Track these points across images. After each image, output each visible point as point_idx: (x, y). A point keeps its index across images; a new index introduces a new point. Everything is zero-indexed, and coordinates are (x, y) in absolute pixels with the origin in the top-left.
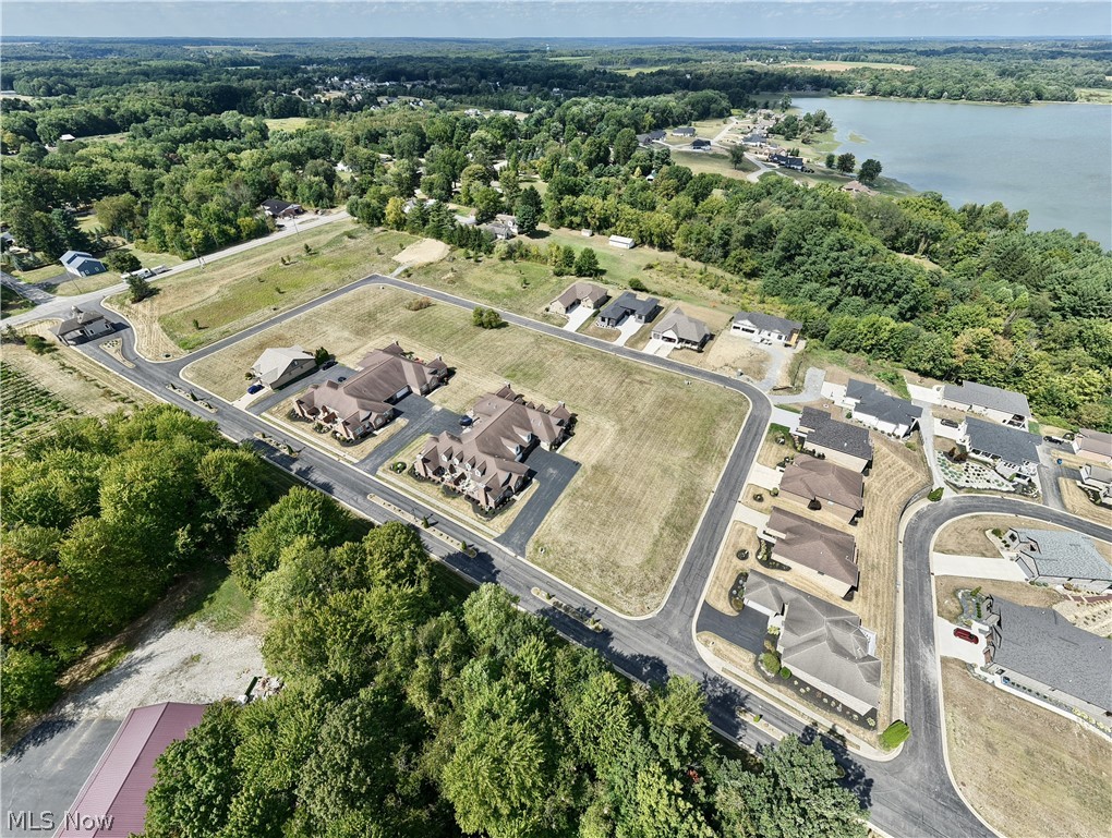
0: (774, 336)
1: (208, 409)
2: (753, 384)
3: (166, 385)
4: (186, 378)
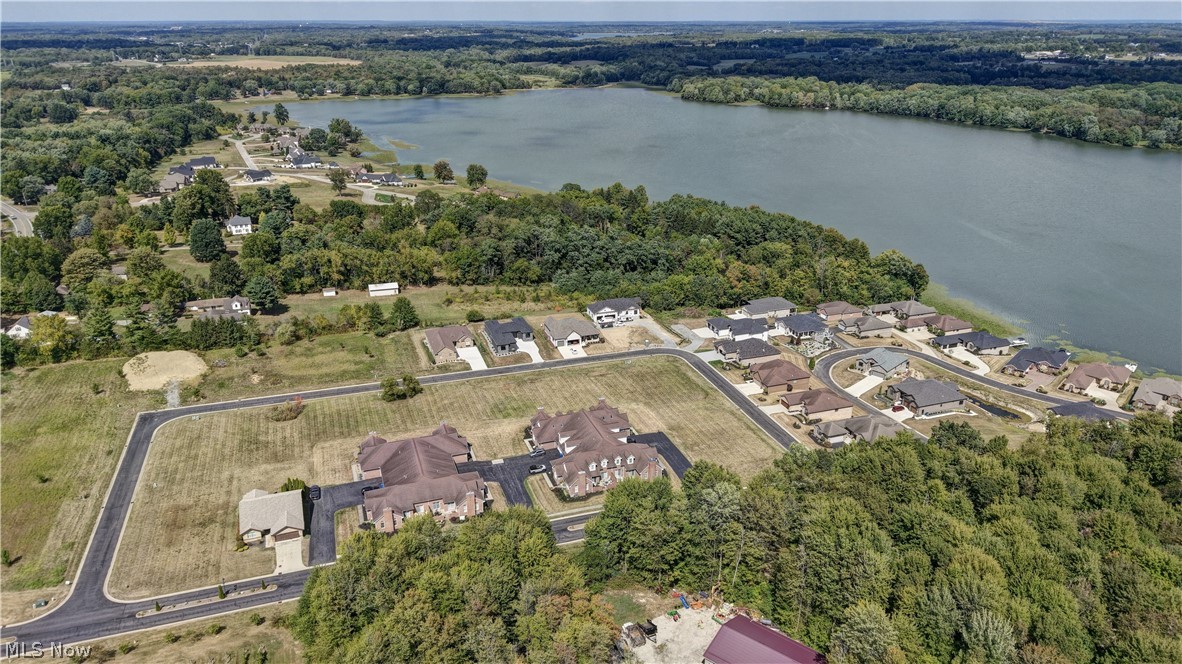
0: (631, 313)
1: (261, 591)
2: (663, 347)
3: (132, 616)
4: (143, 597)
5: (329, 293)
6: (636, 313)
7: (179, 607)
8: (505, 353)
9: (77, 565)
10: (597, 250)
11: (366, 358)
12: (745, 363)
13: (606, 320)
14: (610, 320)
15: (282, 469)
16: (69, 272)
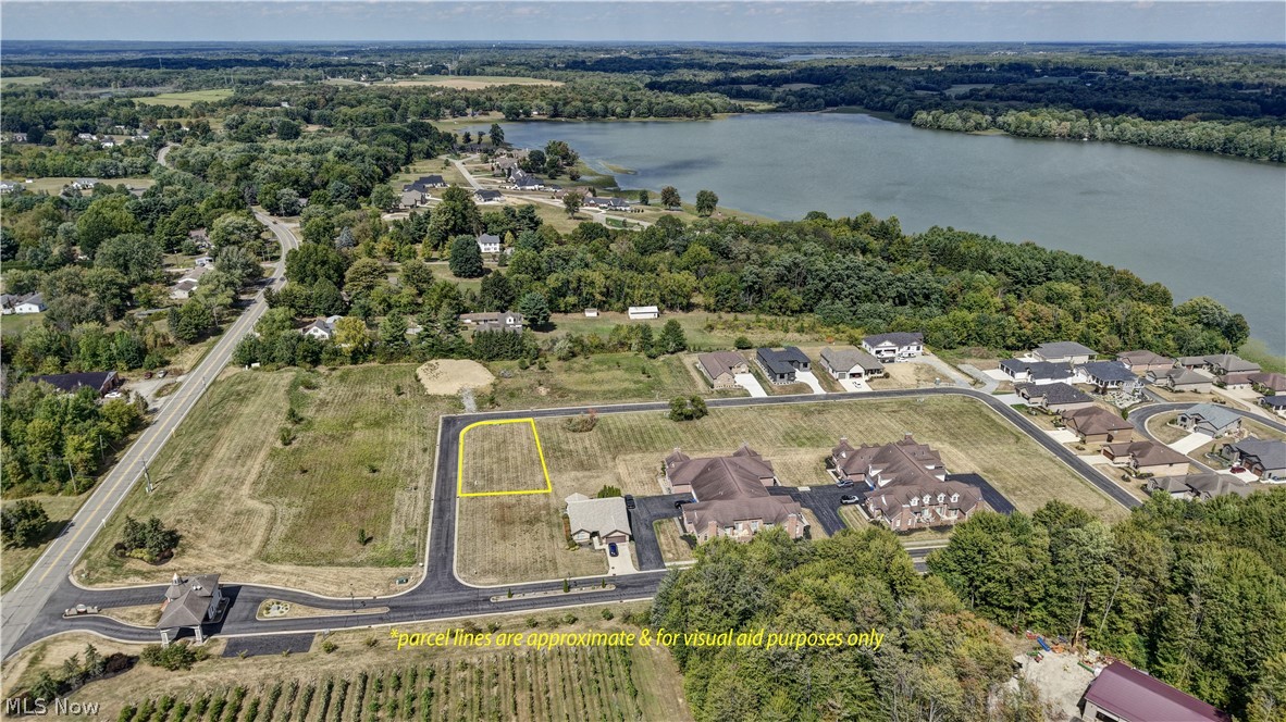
1: (601, 589)
2: (955, 386)
3: (487, 600)
4: (492, 584)
5: (591, 314)
6: (918, 349)
7: (528, 596)
8: (784, 382)
9: (424, 549)
10: (864, 281)
11: (643, 378)
12: (1053, 408)
13: (886, 355)
14: (891, 355)
15: (592, 477)
16: (352, 280)
